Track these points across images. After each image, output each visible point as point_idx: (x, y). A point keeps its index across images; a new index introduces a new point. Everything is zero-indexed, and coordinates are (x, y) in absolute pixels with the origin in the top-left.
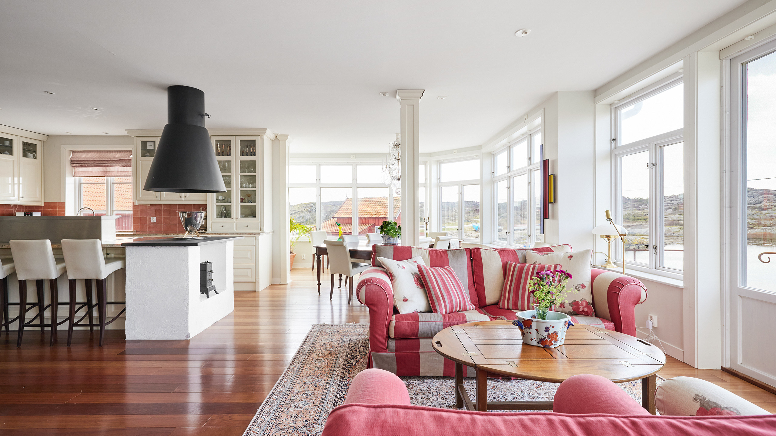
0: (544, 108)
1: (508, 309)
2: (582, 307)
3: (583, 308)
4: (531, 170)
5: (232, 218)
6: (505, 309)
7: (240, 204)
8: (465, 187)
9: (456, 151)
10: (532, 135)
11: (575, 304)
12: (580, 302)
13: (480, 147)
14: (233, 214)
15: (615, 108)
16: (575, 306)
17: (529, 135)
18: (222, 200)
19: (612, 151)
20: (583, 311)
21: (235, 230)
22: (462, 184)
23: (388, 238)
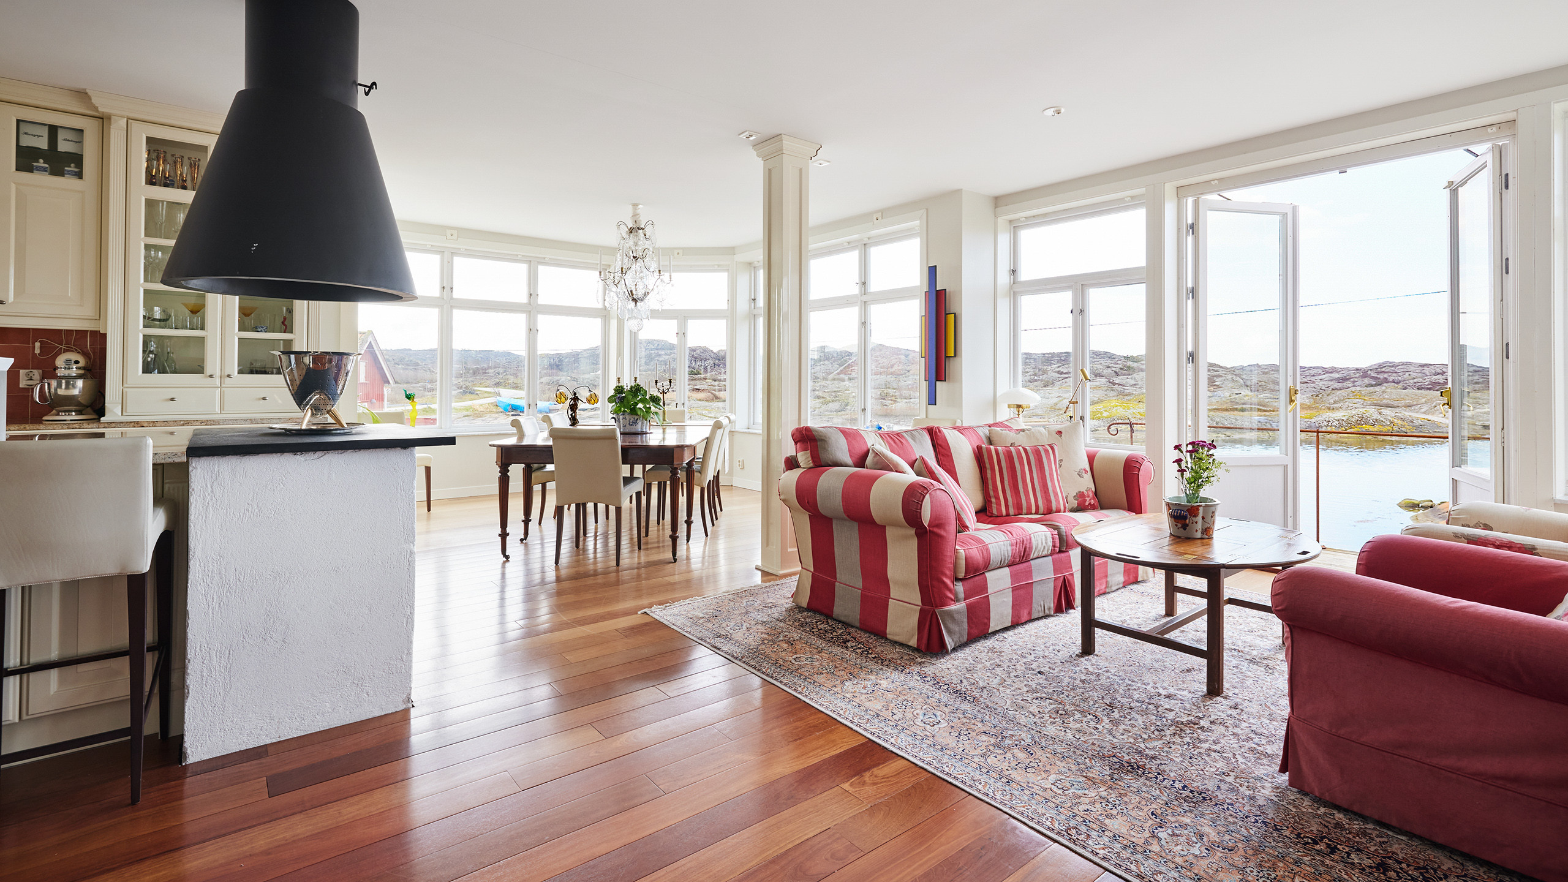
0: (927, 209)
1: (1008, 515)
2: (1088, 499)
3: (1090, 500)
4: (865, 302)
5: (211, 376)
6: (1002, 516)
7: (235, 334)
8: (690, 322)
9: (681, 252)
10: (867, 246)
11: (1081, 495)
12: (1086, 493)
13: (731, 250)
14: (212, 362)
15: (1015, 227)
16: (1080, 499)
17: (863, 245)
18: (160, 320)
19: (1011, 287)
20: (1090, 504)
21: (218, 410)
22: (683, 317)
23: (631, 421)
